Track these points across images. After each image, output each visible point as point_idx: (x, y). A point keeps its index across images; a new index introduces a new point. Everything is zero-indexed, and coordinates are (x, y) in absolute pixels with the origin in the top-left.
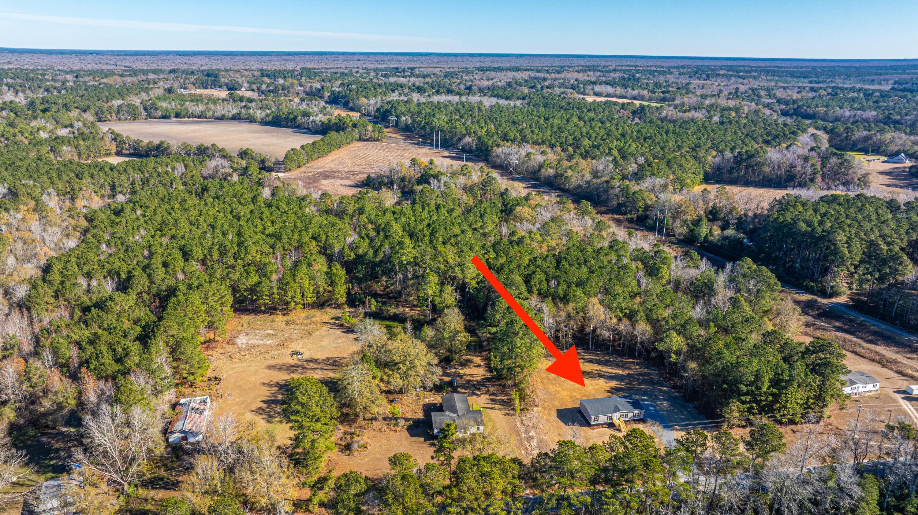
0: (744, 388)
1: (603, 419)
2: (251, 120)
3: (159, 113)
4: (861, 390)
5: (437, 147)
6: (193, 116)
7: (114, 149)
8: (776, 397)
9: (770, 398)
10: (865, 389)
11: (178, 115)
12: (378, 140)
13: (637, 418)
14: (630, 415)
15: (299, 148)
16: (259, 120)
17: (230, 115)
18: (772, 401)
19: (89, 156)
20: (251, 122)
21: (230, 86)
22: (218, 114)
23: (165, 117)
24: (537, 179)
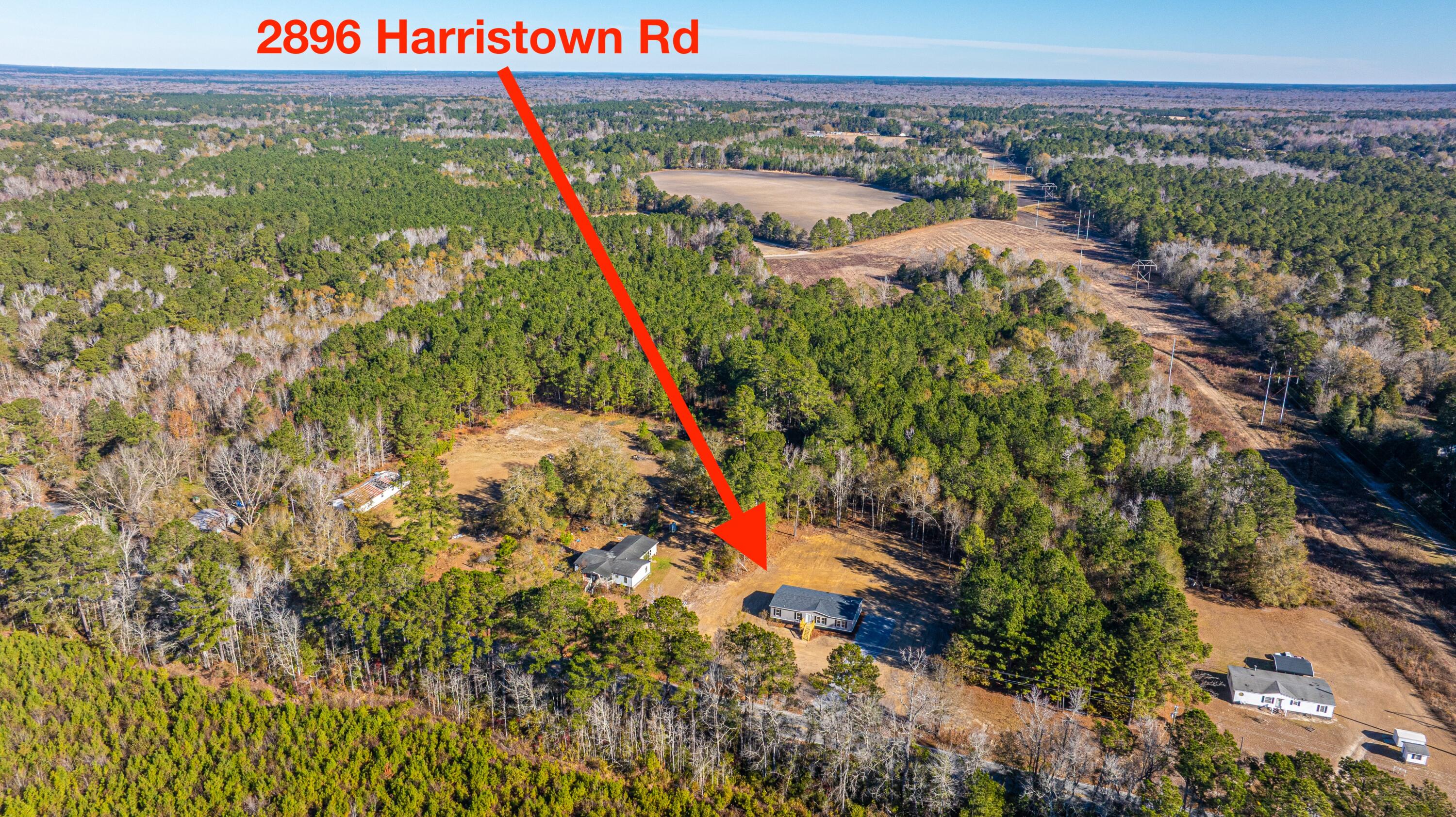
0: (978, 621)
1: (788, 615)
2: (854, 177)
3: (744, 161)
4: (1286, 706)
5: (1083, 234)
6: (786, 168)
7: (635, 203)
8: (1036, 650)
9: (1025, 652)
10: (1294, 708)
11: (766, 166)
12: (1003, 218)
13: (841, 629)
14: (831, 621)
15: (844, 218)
16: (865, 178)
17: (832, 169)
18: (1028, 657)
19: (602, 209)
20: (856, 181)
21: (885, 129)
22: (816, 168)
23: (750, 167)
24: (1187, 299)
